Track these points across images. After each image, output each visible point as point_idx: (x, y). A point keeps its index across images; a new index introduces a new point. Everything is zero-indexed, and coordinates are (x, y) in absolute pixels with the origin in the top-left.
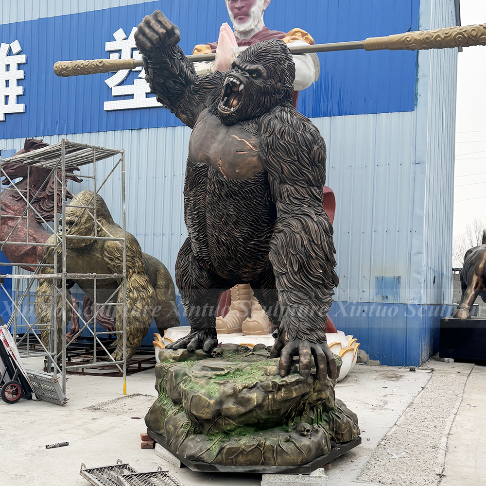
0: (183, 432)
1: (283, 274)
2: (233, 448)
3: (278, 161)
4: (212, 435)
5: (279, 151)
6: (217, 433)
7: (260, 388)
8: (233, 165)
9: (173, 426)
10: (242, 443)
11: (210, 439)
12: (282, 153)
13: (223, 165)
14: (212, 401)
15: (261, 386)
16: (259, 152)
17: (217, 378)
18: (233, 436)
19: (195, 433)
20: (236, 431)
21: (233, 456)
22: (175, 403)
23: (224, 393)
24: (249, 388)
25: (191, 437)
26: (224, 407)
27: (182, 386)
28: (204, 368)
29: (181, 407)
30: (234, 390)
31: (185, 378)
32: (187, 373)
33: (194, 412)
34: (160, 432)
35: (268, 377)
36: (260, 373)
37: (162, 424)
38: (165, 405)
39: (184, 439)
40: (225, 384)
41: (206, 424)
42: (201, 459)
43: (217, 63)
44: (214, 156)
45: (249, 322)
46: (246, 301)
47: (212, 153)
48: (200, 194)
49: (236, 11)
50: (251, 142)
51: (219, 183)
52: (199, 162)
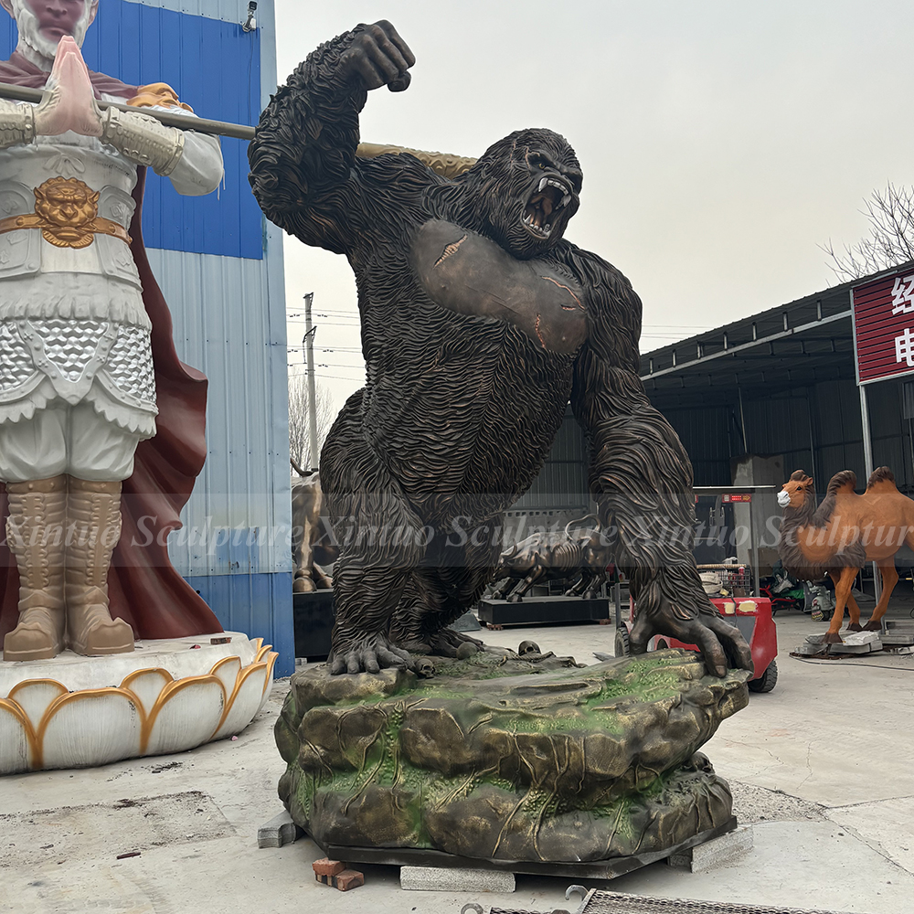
0: (527, 821)
1: (654, 511)
2: (669, 815)
3: (612, 329)
4: (605, 806)
5: (615, 312)
6: (616, 801)
7: (690, 703)
8: (559, 328)
9: (482, 816)
10: (677, 802)
11: (601, 815)
13: (543, 325)
14: (623, 742)
15: (691, 699)
16: (586, 310)
17: (592, 702)
18: (650, 797)
19: (559, 813)
20: (654, 788)
21: (673, 829)
22: (455, 772)
23: (636, 724)
24: (676, 706)
25: (550, 823)
26: (648, 748)
27: (509, 732)
28: (523, 691)
29: (478, 777)
30: (658, 713)
31: (488, 716)
32: (491, 707)
33: (598, 770)
34: (398, 843)
35: (692, 683)
36: (672, 679)
37: (402, 826)
38: (403, 785)
39: (536, 831)
40: (622, 708)
41: (598, 790)
42: (613, 854)
43: (55, 109)
44: (523, 307)
45: (106, 629)
46: (57, 588)
47: (517, 302)
48: (477, 372)
49: (48, 15)
50: (576, 292)
51: (531, 355)
52: (485, 315)
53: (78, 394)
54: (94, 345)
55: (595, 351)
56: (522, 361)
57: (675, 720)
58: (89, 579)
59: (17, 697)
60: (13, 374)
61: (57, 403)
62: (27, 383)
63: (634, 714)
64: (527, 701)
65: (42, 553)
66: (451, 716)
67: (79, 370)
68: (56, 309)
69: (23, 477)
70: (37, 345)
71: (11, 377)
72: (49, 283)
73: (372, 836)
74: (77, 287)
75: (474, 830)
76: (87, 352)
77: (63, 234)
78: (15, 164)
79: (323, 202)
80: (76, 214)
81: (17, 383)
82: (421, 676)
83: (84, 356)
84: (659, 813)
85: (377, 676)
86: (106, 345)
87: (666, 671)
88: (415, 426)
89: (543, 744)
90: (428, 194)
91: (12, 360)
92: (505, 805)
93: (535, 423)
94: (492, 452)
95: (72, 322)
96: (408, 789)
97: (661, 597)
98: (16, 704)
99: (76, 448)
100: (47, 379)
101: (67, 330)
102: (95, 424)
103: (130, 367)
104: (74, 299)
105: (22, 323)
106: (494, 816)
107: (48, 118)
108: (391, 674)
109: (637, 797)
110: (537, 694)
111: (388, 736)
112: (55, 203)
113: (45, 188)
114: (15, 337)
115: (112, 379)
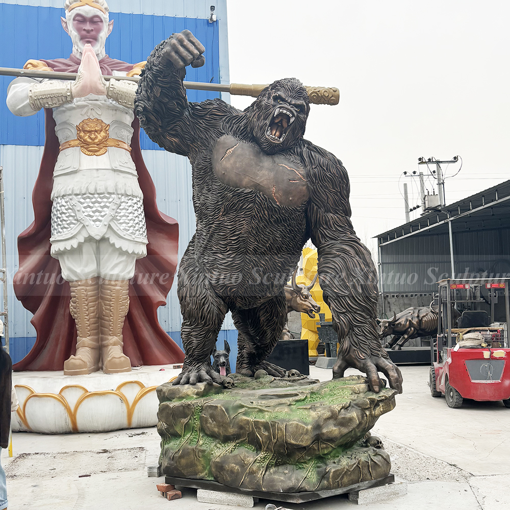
0: (259, 468)
2: (338, 470)
3: (325, 191)
4: (302, 463)
5: (326, 182)
6: (309, 460)
7: (356, 407)
8: (287, 193)
9: (236, 464)
10: (345, 463)
11: (300, 468)
12: (328, 184)
13: (277, 192)
14: (309, 427)
15: (356, 405)
16: (307, 182)
17: (298, 404)
18: (329, 459)
19: (277, 465)
20: (332, 454)
21: (340, 478)
22: (226, 440)
23: (319, 417)
24: (346, 408)
25: (272, 470)
26: (324, 431)
27: (251, 419)
28: (264, 397)
29: (238, 443)
30: (332, 411)
31: (243, 410)
32: (245, 405)
33: (293, 442)
34: (198, 477)
35: (359, 395)
36: (347, 393)
37: (200, 467)
38: (201, 446)
39: (263, 474)
40: (313, 408)
41: (297, 453)
42: (302, 490)
43: (81, 84)
44: (265, 182)
45: (116, 359)
46: (96, 337)
47: (262, 179)
48: (242, 219)
49: (84, 33)
50: (300, 172)
51: (271, 209)
52: (245, 187)
53: (100, 234)
54: (108, 207)
55: (316, 204)
56: (266, 212)
57: (343, 416)
58: (111, 332)
59: (63, 394)
60: (67, 224)
61: (90, 239)
62: (75, 229)
63: (319, 411)
64: (263, 402)
65: (86, 319)
66: (223, 409)
67: (100, 221)
68: (87, 189)
69: (75, 279)
70: (78, 209)
71: (66, 226)
72: (84, 175)
73: (185, 472)
74: (98, 177)
75: (232, 472)
76: (104, 211)
77: (91, 149)
78: (68, 113)
79: (171, 129)
80: (96, 137)
81: (70, 229)
82: (226, 388)
83: (103, 214)
84: (332, 468)
85: (193, 386)
86: (114, 207)
87: (345, 388)
88: (213, 250)
89: (266, 426)
90: (225, 121)
91: (67, 217)
92: (249, 459)
93: (278, 247)
94: (253, 263)
95: (96, 196)
96: (203, 448)
97: (350, 346)
98: (62, 398)
99: (101, 262)
100: (84, 226)
101: (93, 200)
102: (110, 250)
103: (129, 218)
104: (96, 183)
105: (71, 197)
106: (243, 465)
107: (78, 89)
108: (202, 386)
109: (322, 458)
110: (271, 398)
111: (195, 419)
112: (86, 132)
113: (81, 125)
114: (68, 205)
115: (119, 225)
